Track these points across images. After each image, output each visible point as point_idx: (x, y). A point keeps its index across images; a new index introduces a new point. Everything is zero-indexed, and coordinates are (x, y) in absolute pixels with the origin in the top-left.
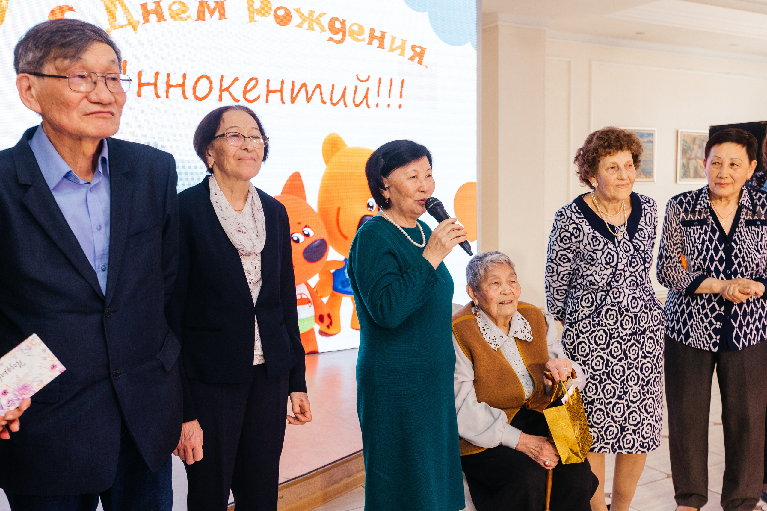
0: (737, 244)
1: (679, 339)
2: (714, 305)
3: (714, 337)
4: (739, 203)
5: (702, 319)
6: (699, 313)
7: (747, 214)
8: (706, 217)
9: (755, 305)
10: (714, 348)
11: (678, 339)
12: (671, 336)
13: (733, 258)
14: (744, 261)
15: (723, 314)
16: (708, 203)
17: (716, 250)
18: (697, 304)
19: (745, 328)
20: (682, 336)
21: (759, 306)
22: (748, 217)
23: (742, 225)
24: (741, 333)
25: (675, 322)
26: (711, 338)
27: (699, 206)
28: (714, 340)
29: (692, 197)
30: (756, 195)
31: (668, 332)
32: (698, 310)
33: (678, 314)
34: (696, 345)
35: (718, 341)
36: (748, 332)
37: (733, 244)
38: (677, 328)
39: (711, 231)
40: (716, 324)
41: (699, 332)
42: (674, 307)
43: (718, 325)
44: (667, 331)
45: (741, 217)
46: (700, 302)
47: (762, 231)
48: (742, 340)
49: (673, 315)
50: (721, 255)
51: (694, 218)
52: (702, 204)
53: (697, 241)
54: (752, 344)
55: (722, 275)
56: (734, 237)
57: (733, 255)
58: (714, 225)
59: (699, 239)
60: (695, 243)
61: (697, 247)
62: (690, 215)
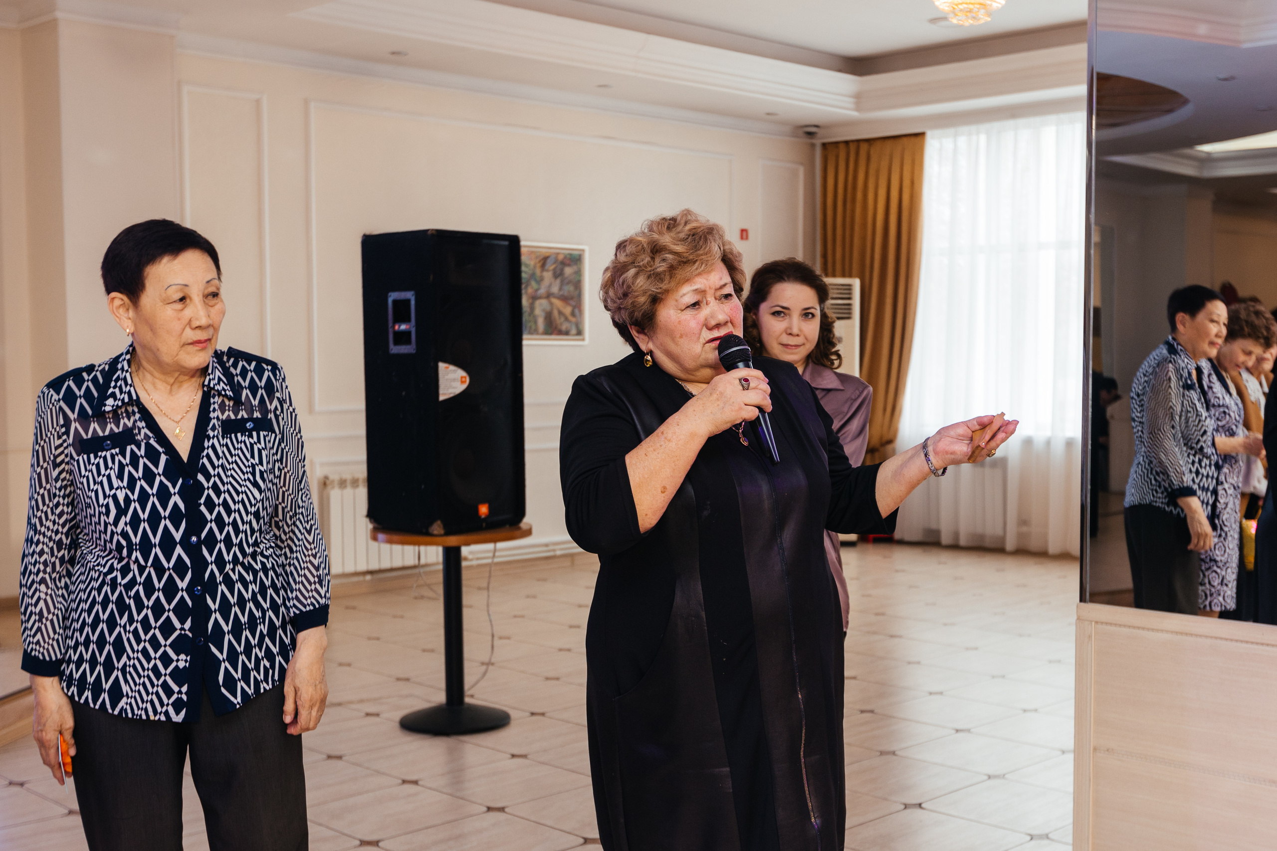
0: (208, 477)
1: (99, 703)
2: (168, 617)
3: (176, 688)
4: (203, 386)
5: (145, 652)
6: (138, 641)
7: (222, 408)
8: (130, 424)
9: (258, 605)
10: (177, 713)
11: (95, 703)
12: (80, 698)
13: (203, 508)
14: (229, 512)
15: (190, 635)
16: (129, 393)
17: (164, 495)
18: (131, 620)
19: (242, 658)
20: (105, 696)
21: (266, 606)
22: (227, 413)
23: (216, 432)
24: (237, 672)
25: (86, 666)
26: (169, 692)
27: (110, 401)
28: (175, 696)
29: (95, 380)
30: (235, 365)
31: (71, 690)
32: (135, 632)
33: (92, 646)
34: (136, 712)
35: (184, 697)
36: (251, 665)
37: (200, 477)
38: (91, 679)
39: (147, 455)
40: (178, 660)
41: (141, 681)
42: (81, 630)
43: (182, 661)
44: (68, 688)
45: (212, 415)
46: (138, 615)
47: (259, 441)
48: (241, 684)
49: (81, 648)
50: (176, 505)
51: (104, 431)
52: (118, 396)
53: (116, 483)
54: (262, 691)
55: (179, 550)
56: (201, 461)
57: (202, 501)
58: (152, 441)
59: (120, 477)
60: (111, 487)
61: (115, 497)
62: (94, 426)
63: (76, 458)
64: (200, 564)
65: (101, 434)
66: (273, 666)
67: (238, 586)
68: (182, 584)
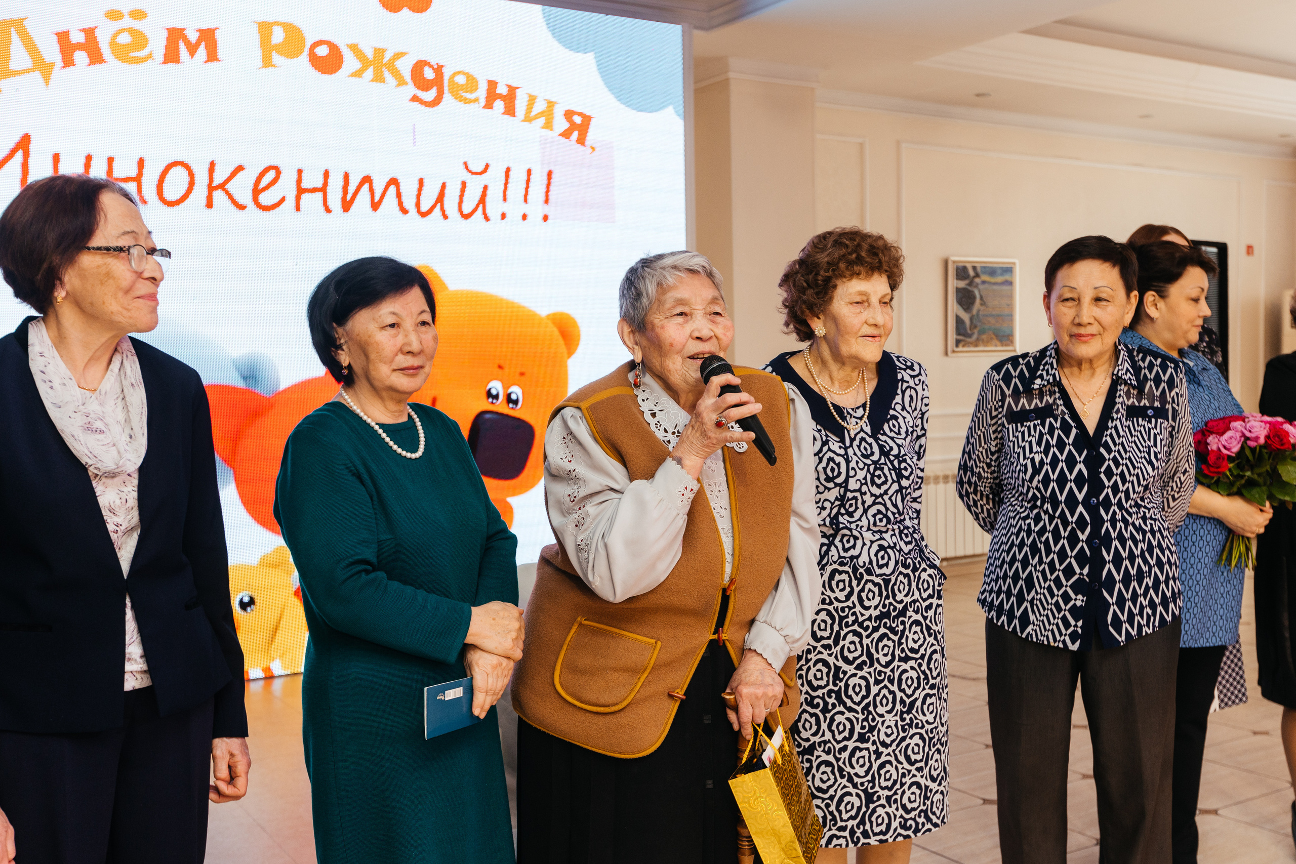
0: (1109, 451)
1: (1012, 627)
2: (1070, 562)
3: (1073, 622)
4: (1113, 374)
5: (1049, 589)
6: (1045, 580)
7: (1128, 395)
8: (1051, 401)
9: (1145, 561)
10: (1073, 643)
11: (1009, 627)
12: (998, 621)
13: (1102, 476)
14: (1124, 481)
15: (1088, 580)
16: (1054, 376)
17: (1071, 462)
18: (1041, 562)
19: (1129, 604)
20: (1016, 622)
21: (1152, 562)
22: (1132, 400)
23: (1119, 415)
24: (1123, 615)
25: (1003, 596)
26: (1067, 625)
27: (1038, 381)
28: (1072, 629)
29: (1028, 364)
30: (1143, 360)
31: (991, 614)
32: (1043, 572)
33: (1009, 580)
34: (1039, 638)
35: (1080, 631)
36: (1136, 611)
37: (1102, 450)
38: (1007, 607)
39: (1061, 428)
40: (1076, 600)
41: (1045, 613)
42: (1001, 567)
43: (1079, 600)
45: (1117, 400)
46: (1047, 558)
47: (1156, 427)
48: (1126, 626)
49: (1000, 581)
50: (1080, 471)
51: (1030, 405)
52: (1045, 377)
53: (1035, 448)
54: (1144, 634)
55: (1081, 508)
56: (1105, 438)
57: (1103, 469)
59: (1039, 443)
60: (1031, 451)
61: (1032, 459)
62: (1023, 401)
63: (1007, 426)
64: (1097, 521)
65: (1028, 408)
66: (1154, 614)
67: (1130, 543)
68: (1083, 537)
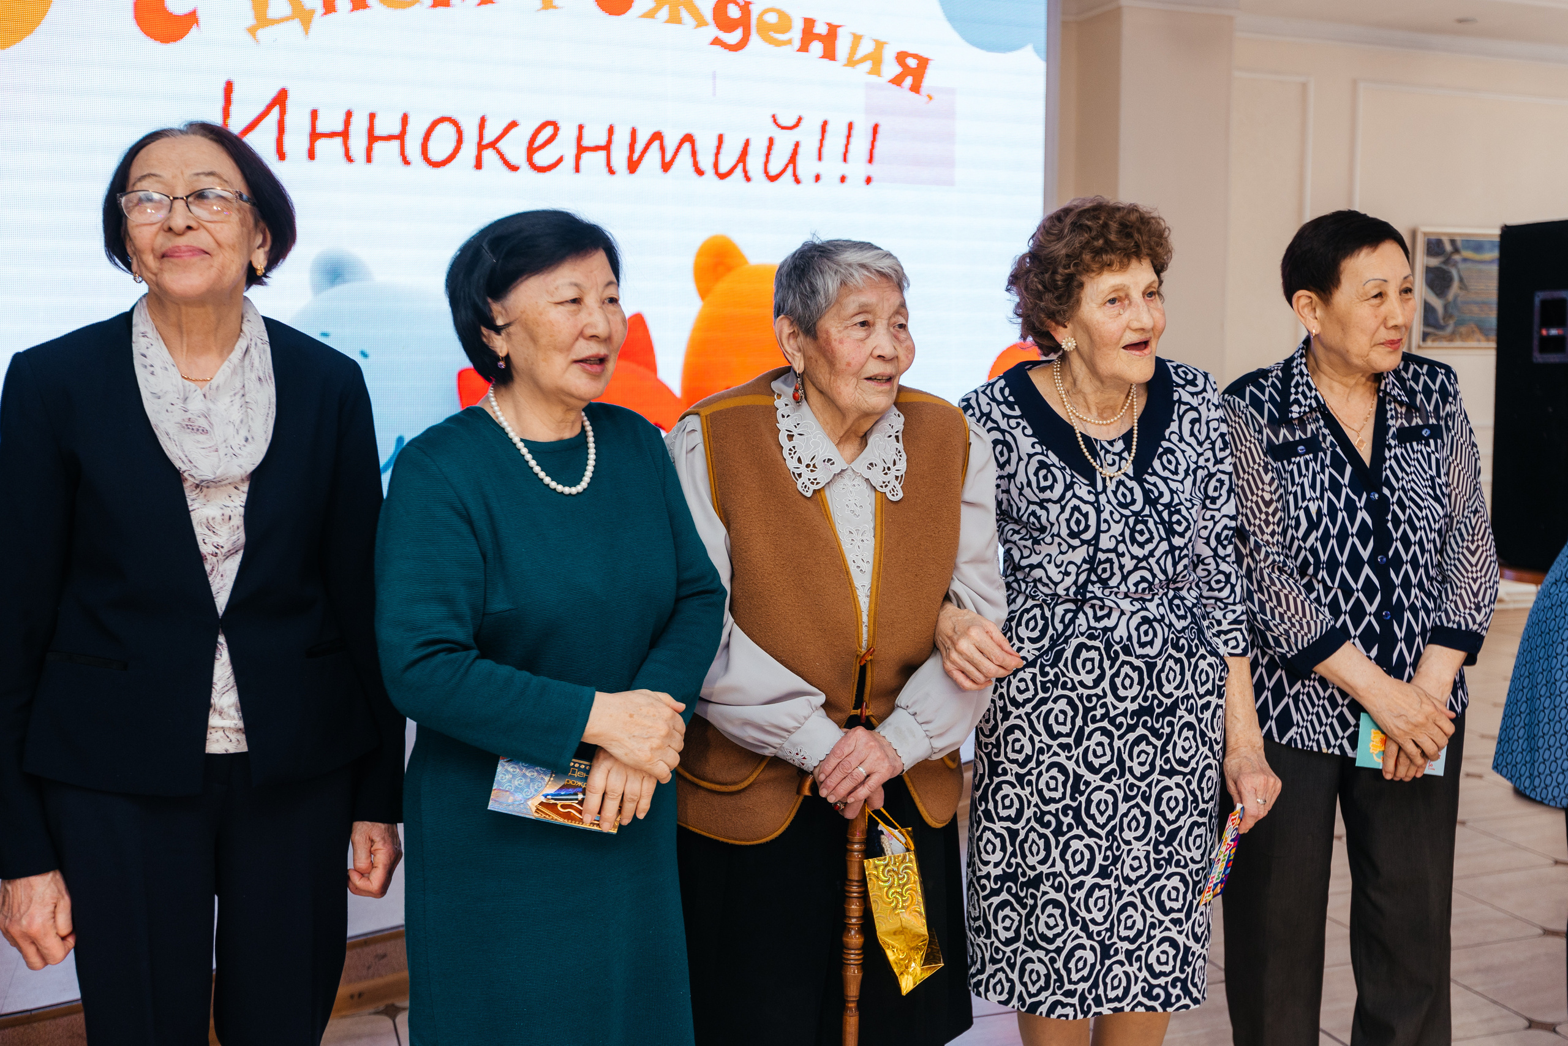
0: (1393, 491)
3: (1352, 721)
8: (1315, 431)
10: (1353, 747)
13: (1390, 525)
14: (1414, 529)
16: (1316, 398)
20: (1271, 723)
26: (1345, 724)
27: (1295, 408)
28: (1350, 730)
29: (1274, 386)
30: (1406, 369)
34: (1306, 743)
39: (1332, 465)
41: (1315, 710)
45: (1388, 422)
50: (1363, 520)
51: (1293, 437)
52: (1303, 402)
53: (1309, 493)
55: (1367, 570)
56: (1384, 473)
57: (1389, 517)
58: (1338, 449)
59: (1313, 487)
60: (1304, 498)
61: (1307, 510)
62: (1284, 432)
64: (1388, 587)
67: (1422, 613)
68: (1371, 609)
